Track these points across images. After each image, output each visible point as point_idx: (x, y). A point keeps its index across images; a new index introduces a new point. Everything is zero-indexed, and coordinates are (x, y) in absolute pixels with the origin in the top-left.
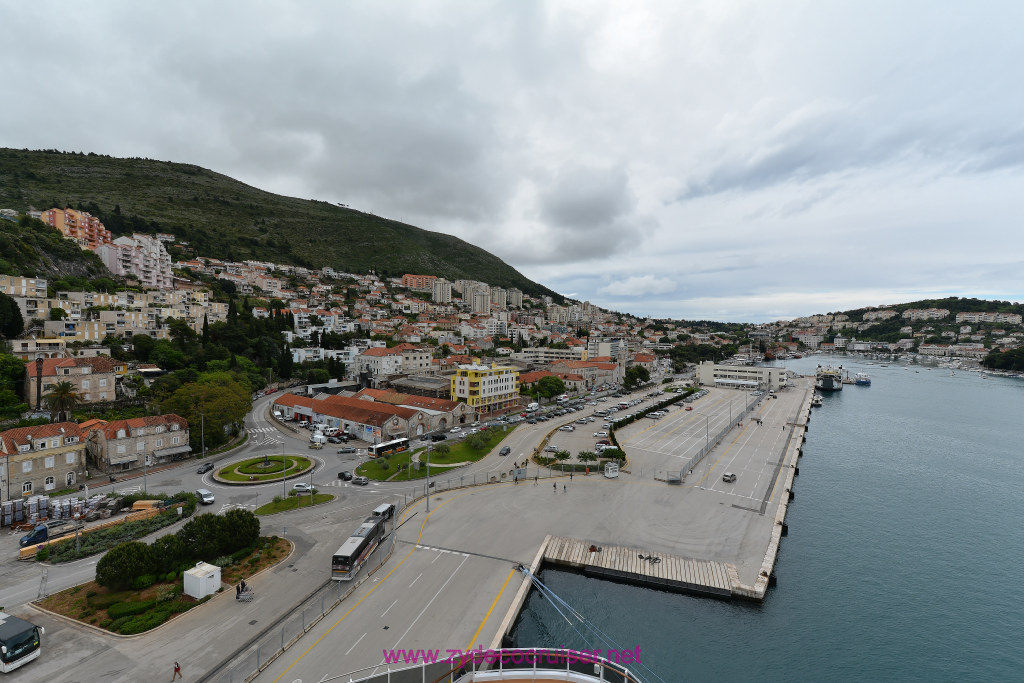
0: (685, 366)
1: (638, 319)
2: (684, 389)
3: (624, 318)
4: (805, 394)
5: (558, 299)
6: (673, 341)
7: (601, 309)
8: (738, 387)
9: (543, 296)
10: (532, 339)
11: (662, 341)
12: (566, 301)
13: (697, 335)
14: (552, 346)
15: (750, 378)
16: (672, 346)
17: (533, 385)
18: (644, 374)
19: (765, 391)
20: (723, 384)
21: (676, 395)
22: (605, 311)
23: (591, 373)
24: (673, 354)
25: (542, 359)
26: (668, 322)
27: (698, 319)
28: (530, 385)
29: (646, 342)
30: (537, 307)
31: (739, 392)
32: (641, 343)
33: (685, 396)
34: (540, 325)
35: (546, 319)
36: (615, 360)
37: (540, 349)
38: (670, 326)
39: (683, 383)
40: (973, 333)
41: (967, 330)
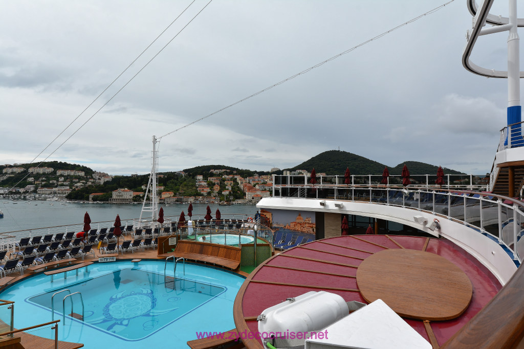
40: (65, 181)
41: (62, 179)
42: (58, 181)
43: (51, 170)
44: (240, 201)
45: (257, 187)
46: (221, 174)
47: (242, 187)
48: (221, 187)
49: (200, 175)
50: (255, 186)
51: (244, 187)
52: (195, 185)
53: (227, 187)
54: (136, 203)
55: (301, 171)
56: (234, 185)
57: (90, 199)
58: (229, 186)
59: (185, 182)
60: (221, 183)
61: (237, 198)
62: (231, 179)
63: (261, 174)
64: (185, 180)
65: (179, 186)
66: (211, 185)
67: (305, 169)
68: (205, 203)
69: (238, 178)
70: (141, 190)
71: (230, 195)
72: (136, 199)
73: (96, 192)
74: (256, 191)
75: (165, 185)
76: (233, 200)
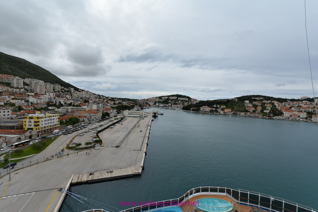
0: (120, 112)
1: (106, 97)
2: (120, 118)
3: (101, 97)
4: (150, 118)
5: (76, 89)
6: (117, 104)
7: (93, 94)
8: (135, 117)
9: (70, 88)
10: (65, 103)
11: (113, 104)
12: (80, 90)
13: (124, 102)
14: (74, 106)
15: (137, 114)
16: (117, 106)
17: (66, 120)
18: (108, 114)
19: (141, 117)
20: (131, 116)
21: (118, 120)
22: (95, 94)
23: (90, 115)
24: (117, 108)
25: (70, 111)
26: (115, 98)
27: (124, 98)
28: (64, 121)
29: (109, 104)
30: (67, 91)
31: (135, 118)
32: (107, 105)
33: (121, 120)
34: (69, 98)
35: (71, 96)
36: (98, 110)
37: (69, 107)
38: (116, 100)
39: (120, 117)
40: (181, 102)
41: (180, 101)
42: (178, 102)
43: (176, 98)
44: (278, 117)
45: (293, 109)
46: (260, 100)
47: (279, 108)
48: (262, 107)
49: (247, 100)
50: (291, 108)
51: (281, 108)
52: (244, 106)
53: (267, 108)
54: (211, 113)
56: (272, 107)
57: (191, 110)
58: (269, 107)
59: (238, 104)
60: (262, 105)
61: (276, 115)
62: (270, 103)
63: (293, 100)
64: (237, 103)
65: (234, 106)
66: (255, 106)
68: (252, 117)
69: (276, 103)
70: (214, 107)
71: (270, 112)
72: (211, 111)
73: (193, 107)
74: (293, 111)
75: (226, 105)
76: (273, 116)
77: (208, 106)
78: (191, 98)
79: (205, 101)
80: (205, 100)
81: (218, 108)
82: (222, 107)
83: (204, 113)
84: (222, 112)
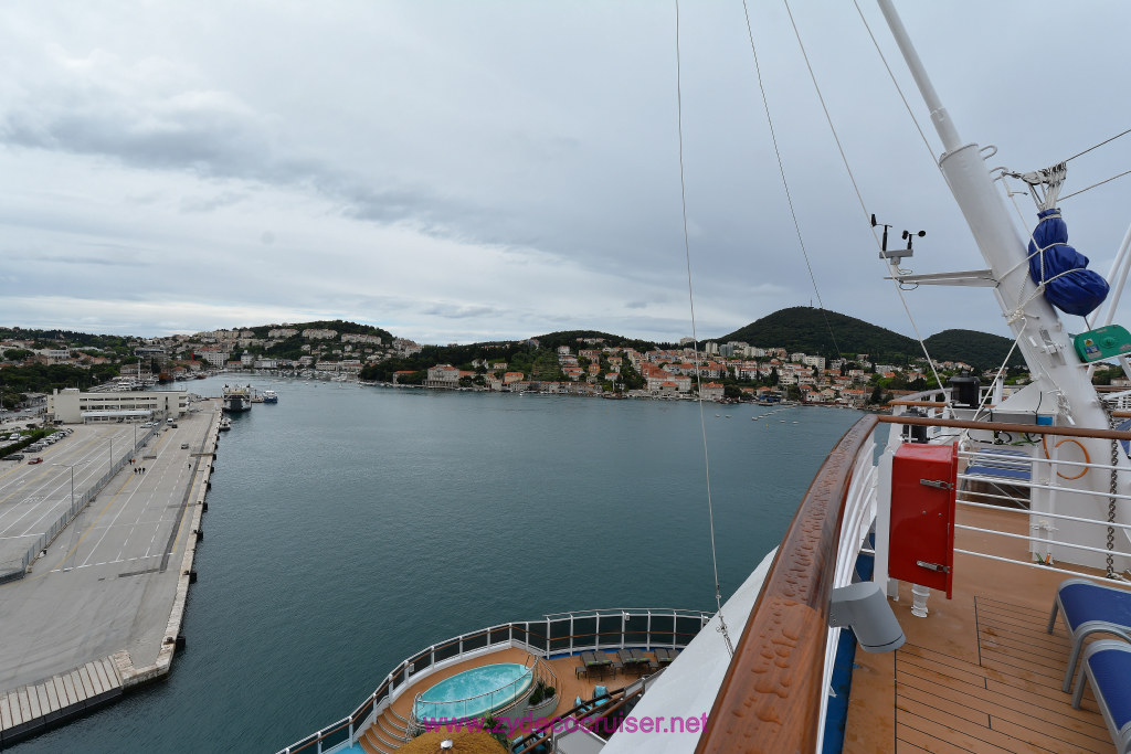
0: (24, 398)
2: (23, 433)
4: (212, 418)
8: (121, 420)
13: (45, 352)
15: (139, 407)
19: (161, 420)
20: (97, 418)
27: (47, 328)
31: (120, 425)
33: (26, 443)
39: (22, 425)
40: (353, 351)
41: (349, 348)
42: (343, 351)
43: (333, 334)
44: (634, 393)
45: (665, 368)
46: (598, 345)
47: (638, 368)
48: (601, 367)
49: (565, 345)
50: (661, 366)
51: (641, 369)
52: (557, 363)
53: (612, 368)
54: (464, 389)
55: (736, 343)
56: (624, 364)
57: (395, 380)
58: (616, 366)
59: (541, 358)
60: (600, 361)
61: (631, 386)
62: (618, 354)
63: (665, 347)
64: (540, 354)
65: (532, 363)
66: (585, 363)
67: (744, 341)
68: (577, 394)
69: (631, 353)
70: (472, 369)
71: (619, 380)
72: (465, 382)
73: (402, 370)
74: (665, 375)
75: (508, 361)
76: (626, 391)
77: (454, 365)
78: (394, 336)
79: (442, 348)
80: (445, 344)
81: (485, 371)
82: (497, 366)
83: (442, 390)
84: (497, 385)
